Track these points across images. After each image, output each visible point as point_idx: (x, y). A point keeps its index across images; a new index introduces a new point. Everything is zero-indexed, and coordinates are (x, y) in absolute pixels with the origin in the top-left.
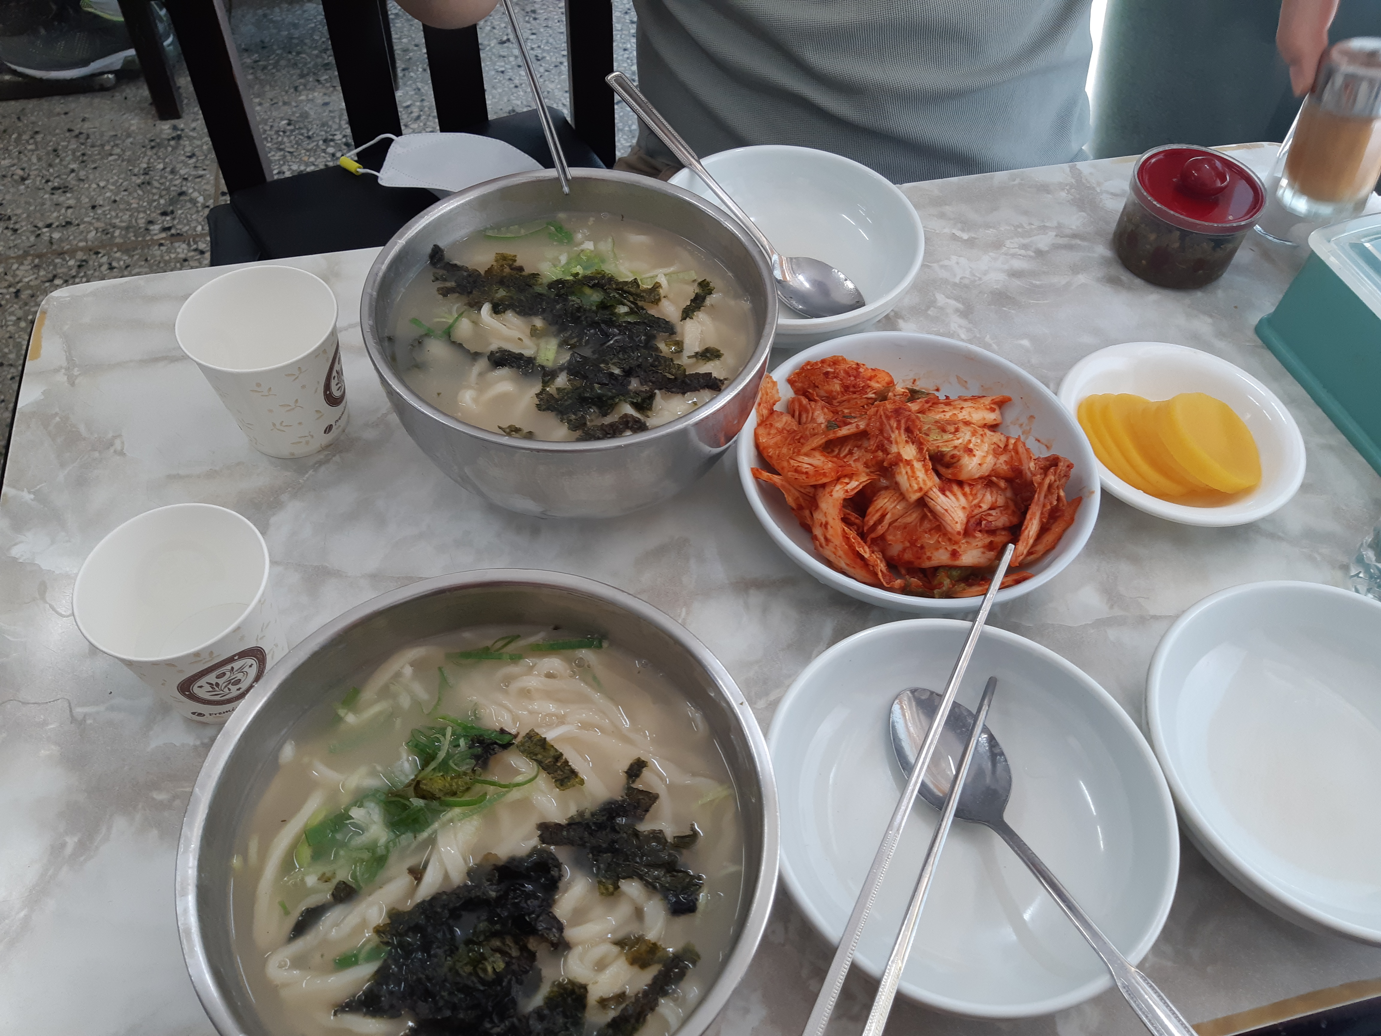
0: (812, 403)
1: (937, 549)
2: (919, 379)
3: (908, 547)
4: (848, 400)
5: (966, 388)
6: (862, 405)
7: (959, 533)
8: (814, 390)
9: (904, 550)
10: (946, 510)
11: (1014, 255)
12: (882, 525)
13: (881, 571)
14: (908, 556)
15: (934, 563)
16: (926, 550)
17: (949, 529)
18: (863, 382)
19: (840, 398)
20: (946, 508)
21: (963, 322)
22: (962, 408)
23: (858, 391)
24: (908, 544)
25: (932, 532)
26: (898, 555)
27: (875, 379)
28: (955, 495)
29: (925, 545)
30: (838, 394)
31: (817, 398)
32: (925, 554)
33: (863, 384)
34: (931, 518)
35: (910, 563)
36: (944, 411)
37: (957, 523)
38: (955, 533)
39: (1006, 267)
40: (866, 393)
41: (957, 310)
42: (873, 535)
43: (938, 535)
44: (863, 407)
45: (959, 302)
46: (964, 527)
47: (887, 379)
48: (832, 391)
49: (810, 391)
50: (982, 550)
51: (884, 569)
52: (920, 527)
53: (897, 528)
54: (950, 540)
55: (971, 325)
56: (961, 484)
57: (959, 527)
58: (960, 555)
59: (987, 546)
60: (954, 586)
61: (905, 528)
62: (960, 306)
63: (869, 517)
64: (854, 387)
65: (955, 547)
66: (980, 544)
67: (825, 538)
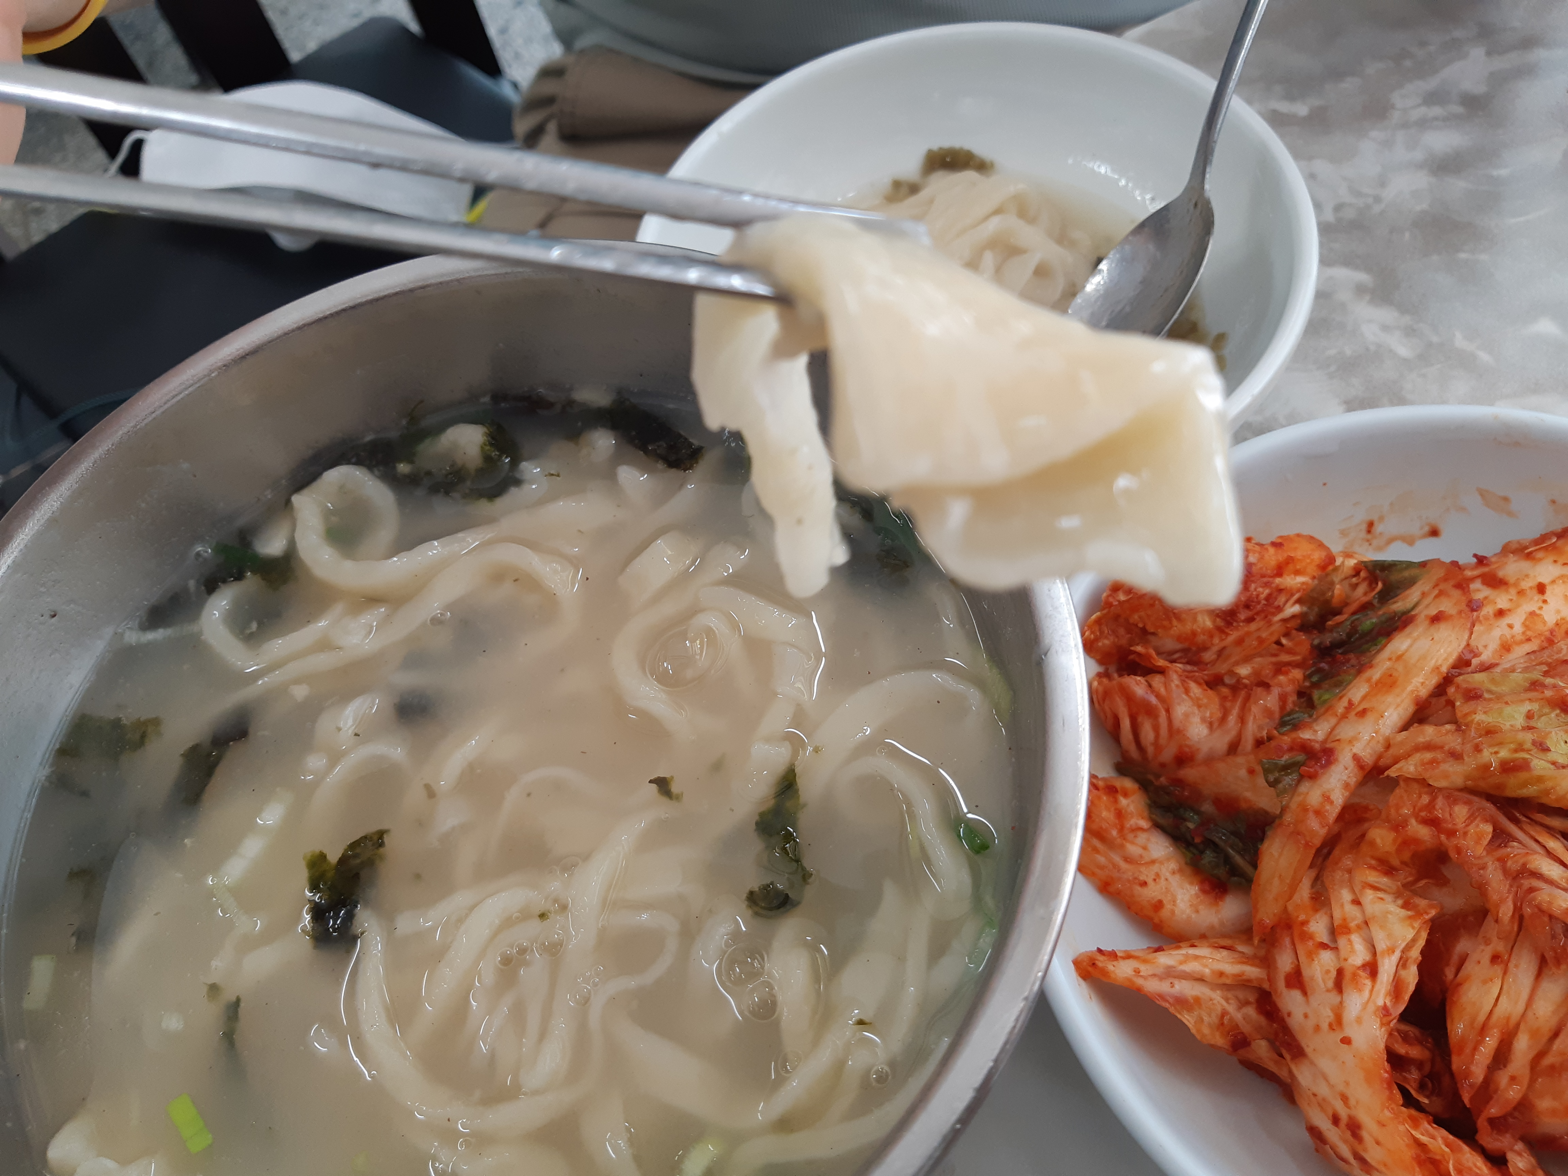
0: (1157, 681)
2: (1381, 519)
4: (1240, 642)
5: (1510, 514)
6: (1274, 639)
8: (1145, 642)
11: (1423, 124)
18: (1266, 585)
19: (1217, 643)
21: (1386, 315)
22: (1541, 589)
23: (1258, 613)
27: (1291, 567)
30: (1211, 636)
31: (1161, 663)
33: (1267, 591)
36: (1500, 613)
39: (1418, 155)
40: (1280, 609)
41: (1360, 290)
44: (1278, 643)
45: (1357, 268)
47: (1318, 556)
48: (1194, 634)
49: (1139, 649)
55: (1407, 320)
62: (1362, 277)
64: (1247, 606)
67: (1359, 1158)
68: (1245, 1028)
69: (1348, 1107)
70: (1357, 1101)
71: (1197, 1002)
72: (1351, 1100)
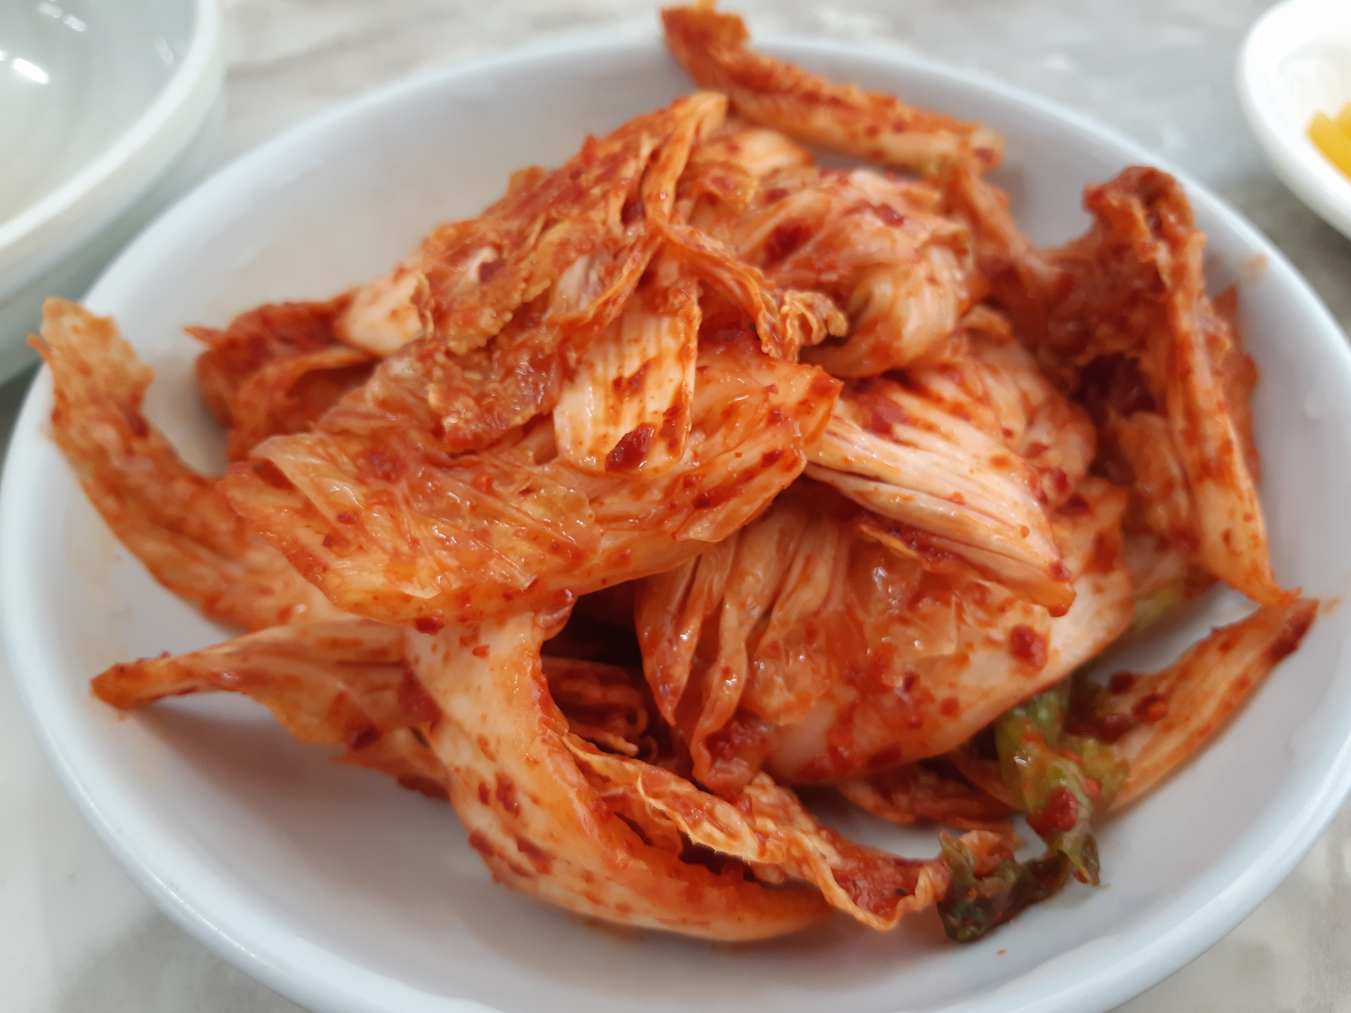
1: (962, 660)
3: (853, 707)
9: (844, 720)
10: (957, 499)
14: (867, 736)
16: (929, 684)
17: (1010, 570)
20: (950, 490)
24: (849, 695)
25: (923, 607)
26: (833, 750)
28: (931, 430)
34: (909, 552)
35: (884, 756)
43: (953, 610)
51: (830, 856)
52: (865, 609)
53: (784, 650)
58: (1044, 638)
61: (810, 634)
63: (659, 655)
65: (1015, 618)
67: (525, 846)
68: (375, 716)
69: (491, 758)
70: (499, 741)
71: (293, 682)
72: (493, 745)
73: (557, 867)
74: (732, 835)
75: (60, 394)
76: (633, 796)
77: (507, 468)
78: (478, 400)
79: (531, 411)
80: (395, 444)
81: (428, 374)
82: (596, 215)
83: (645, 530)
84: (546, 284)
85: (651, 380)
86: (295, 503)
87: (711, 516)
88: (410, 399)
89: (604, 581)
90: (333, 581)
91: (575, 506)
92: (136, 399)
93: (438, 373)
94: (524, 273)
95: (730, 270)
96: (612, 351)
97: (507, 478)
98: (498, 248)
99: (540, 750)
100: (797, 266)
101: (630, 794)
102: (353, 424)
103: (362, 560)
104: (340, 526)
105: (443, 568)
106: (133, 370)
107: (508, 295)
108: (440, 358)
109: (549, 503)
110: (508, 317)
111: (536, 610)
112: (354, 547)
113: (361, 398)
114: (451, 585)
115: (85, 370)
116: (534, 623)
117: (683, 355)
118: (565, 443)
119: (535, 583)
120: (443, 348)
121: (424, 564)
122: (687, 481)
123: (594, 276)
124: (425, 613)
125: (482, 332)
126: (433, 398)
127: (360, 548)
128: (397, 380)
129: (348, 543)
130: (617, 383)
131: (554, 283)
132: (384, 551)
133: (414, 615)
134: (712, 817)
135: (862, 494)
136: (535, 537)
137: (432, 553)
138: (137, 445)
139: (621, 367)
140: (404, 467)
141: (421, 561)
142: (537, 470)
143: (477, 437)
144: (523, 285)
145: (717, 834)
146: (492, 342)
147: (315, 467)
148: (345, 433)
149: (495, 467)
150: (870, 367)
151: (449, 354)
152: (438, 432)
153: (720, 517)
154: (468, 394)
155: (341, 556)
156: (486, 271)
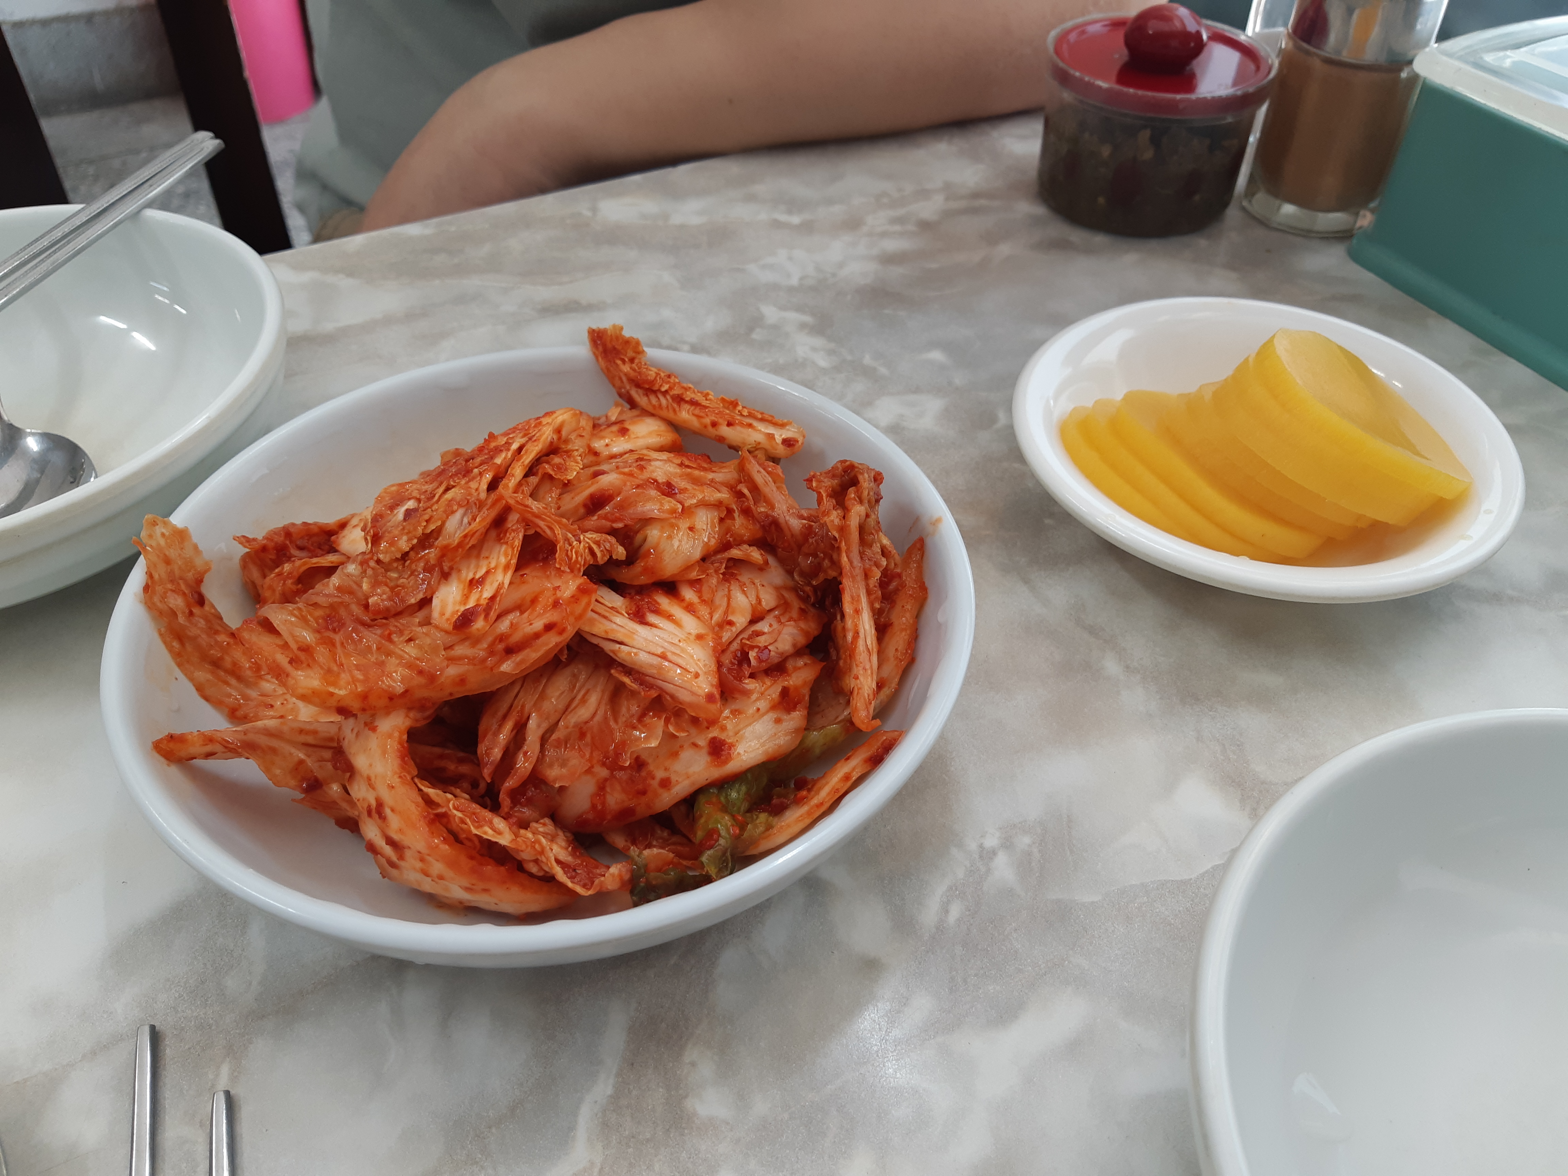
1: (675, 755)
3: (606, 780)
7: (710, 698)
9: (602, 787)
10: (663, 657)
12: (525, 748)
13: (558, 861)
14: (615, 799)
15: (681, 788)
16: (651, 767)
17: (684, 696)
20: (659, 651)
21: (817, 341)
24: (604, 773)
25: (647, 720)
28: (669, 617)
29: (644, 756)
32: (653, 778)
34: (635, 686)
35: (625, 813)
37: (697, 676)
38: (703, 701)
39: (874, 252)
41: (803, 326)
42: (510, 783)
43: (662, 722)
46: (715, 681)
50: (772, 715)
51: (564, 856)
52: (616, 720)
53: (564, 743)
54: (695, 721)
55: (832, 345)
56: (670, 587)
57: (705, 685)
58: (731, 746)
59: (780, 703)
60: (743, 827)
61: (582, 735)
62: (807, 319)
63: (486, 742)
65: (714, 733)
66: (763, 705)
67: (390, 842)
68: (319, 774)
69: (374, 789)
70: (376, 776)
71: (274, 751)
72: (373, 779)
73: (408, 854)
74: (499, 833)
75: (150, 575)
76: (450, 813)
77: (401, 627)
78: (392, 589)
79: (421, 596)
80: (343, 612)
81: (365, 572)
82: (473, 485)
83: (475, 665)
84: (439, 523)
85: (488, 581)
86: (280, 642)
87: (513, 659)
88: (355, 587)
89: (451, 694)
90: (291, 682)
91: (434, 649)
92: (199, 581)
93: (370, 572)
94: (426, 517)
95: (543, 520)
96: (473, 563)
97: (401, 633)
98: (419, 500)
99: (396, 781)
100: (600, 517)
101: (448, 812)
102: (321, 600)
103: (310, 672)
104: (300, 654)
105: (354, 681)
106: (199, 563)
107: (415, 529)
108: (372, 564)
109: (420, 647)
110: (415, 541)
111: (410, 709)
112: (304, 665)
113: (328, 584)
114: (357, 689)
115: (168, 561)
116: (407, 716)
117: (507, 567)
118: (436, 614)
119: (406, 691)
120: (375, 558)
121: (345, 677)
122: (501, 638)
123: (466, 520)
124: (343, 704)
125: (399, 550)
126: (365, 586)
127: (309, 665)
128: (349, 575)
129: (302, 662)
130: (471, 581)
131: (443, 523)
132: (322, 668)
133: (335, 704)
134: (490, 824)
135: (613, 652)
136: (410, 666)
137: (350, 671)
138: (196, 610)
139: (475, 574)
140: (344, 624)
141: (343, 675)
142: (419, 629)
143: (387, 609)
144: (425, 524)
145: (490, 832)
146: (405, 556)
147: (291, 622)
148: (315, 605)
149: (396, 626)
150: (643, 580)
151: (379, 562)
152: (366, 606)
153: (518, 659)
154: (386, 585)
155: (297, 669)
156: (408, 513)
